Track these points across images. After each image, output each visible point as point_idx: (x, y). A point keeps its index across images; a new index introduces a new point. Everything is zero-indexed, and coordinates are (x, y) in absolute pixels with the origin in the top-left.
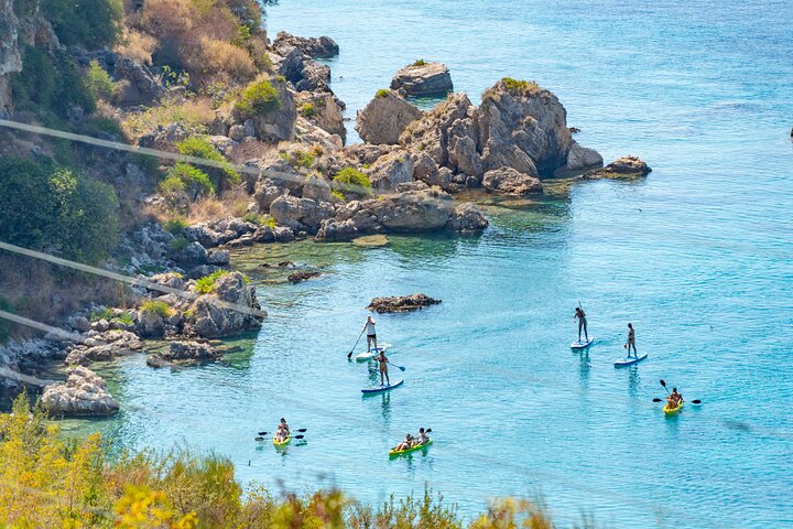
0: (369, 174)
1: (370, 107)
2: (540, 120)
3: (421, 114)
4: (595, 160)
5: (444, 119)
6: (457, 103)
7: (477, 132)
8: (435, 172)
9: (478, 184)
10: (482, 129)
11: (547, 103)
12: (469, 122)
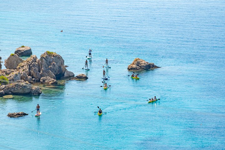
0: (8, 78)
1: (9, 59)
2: (57, 63)
4: (72, 75)
7: (39, 66)
9: (39, 81)
11: (59, 58)
12: (37, 63)
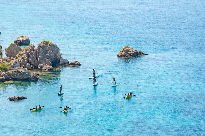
0: (8, 65)
1: (9, 48)
2: (53, 52)
3: (22, 50)
4: (67, 62)
5: (28, 51)
6: (31, 47)
7: (36, 54)
8: (25, 65)
9: (37, 68)
10: (38, 53)
11: (54, 47)
12: (34, 52)
